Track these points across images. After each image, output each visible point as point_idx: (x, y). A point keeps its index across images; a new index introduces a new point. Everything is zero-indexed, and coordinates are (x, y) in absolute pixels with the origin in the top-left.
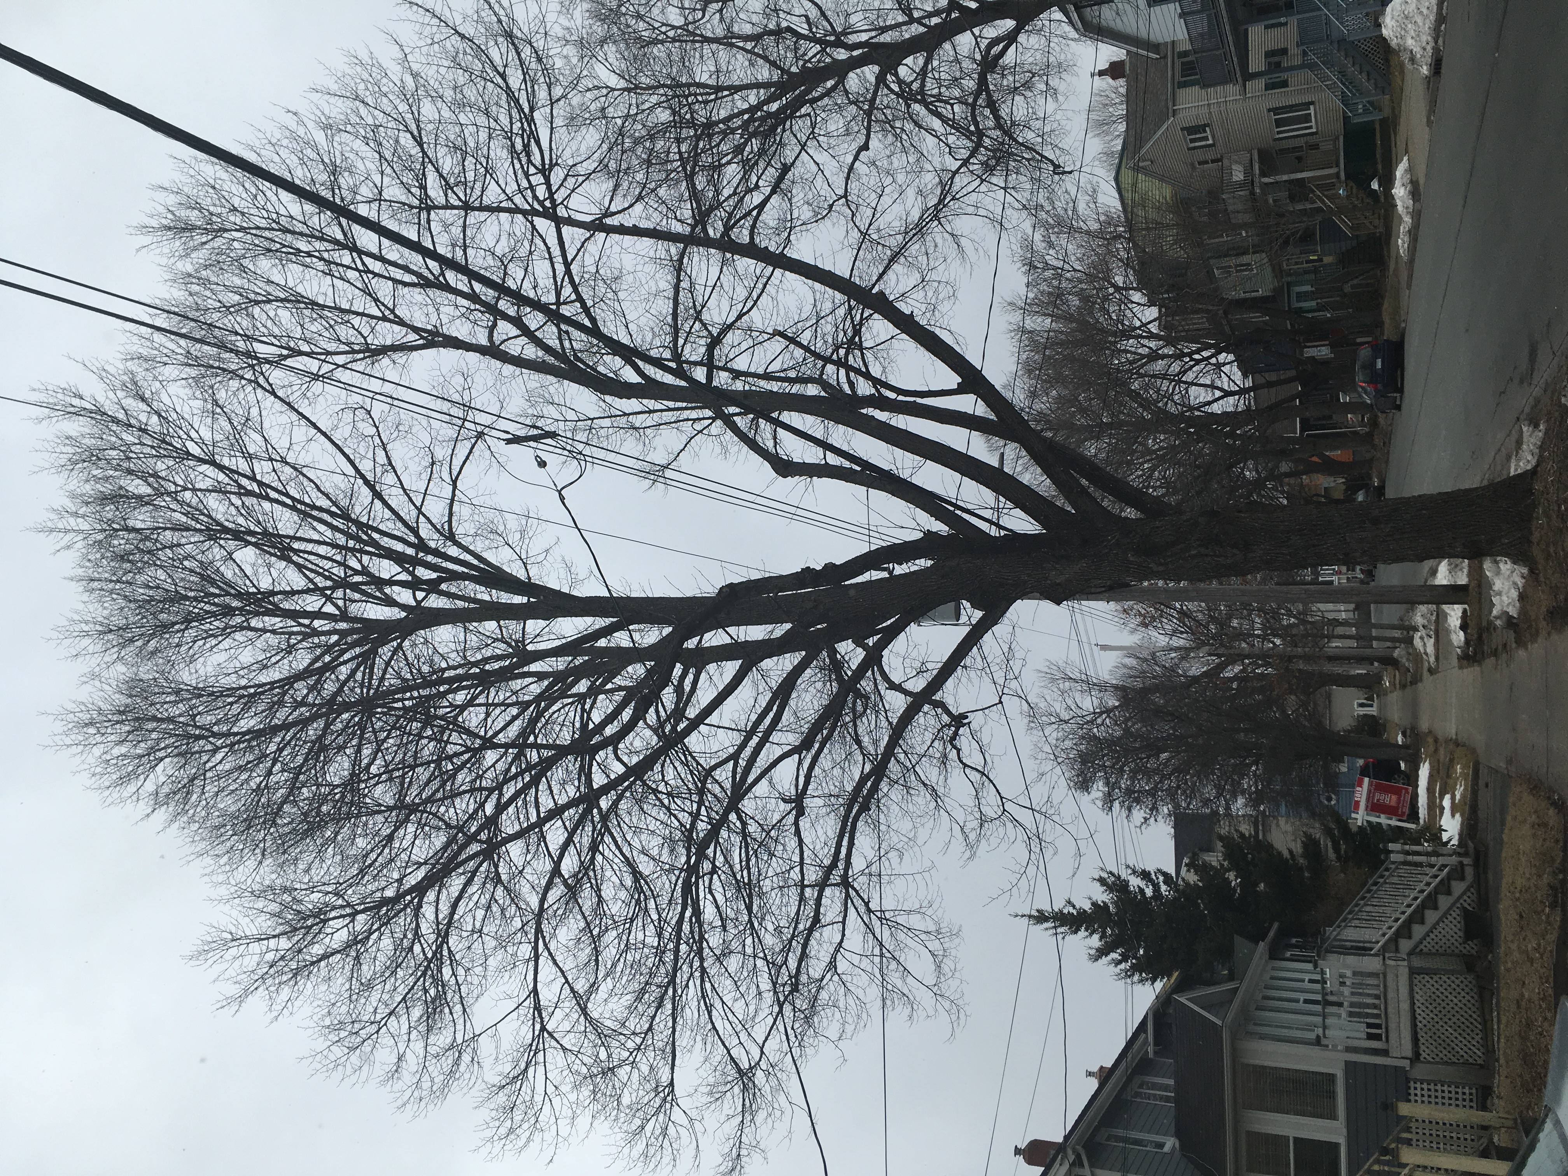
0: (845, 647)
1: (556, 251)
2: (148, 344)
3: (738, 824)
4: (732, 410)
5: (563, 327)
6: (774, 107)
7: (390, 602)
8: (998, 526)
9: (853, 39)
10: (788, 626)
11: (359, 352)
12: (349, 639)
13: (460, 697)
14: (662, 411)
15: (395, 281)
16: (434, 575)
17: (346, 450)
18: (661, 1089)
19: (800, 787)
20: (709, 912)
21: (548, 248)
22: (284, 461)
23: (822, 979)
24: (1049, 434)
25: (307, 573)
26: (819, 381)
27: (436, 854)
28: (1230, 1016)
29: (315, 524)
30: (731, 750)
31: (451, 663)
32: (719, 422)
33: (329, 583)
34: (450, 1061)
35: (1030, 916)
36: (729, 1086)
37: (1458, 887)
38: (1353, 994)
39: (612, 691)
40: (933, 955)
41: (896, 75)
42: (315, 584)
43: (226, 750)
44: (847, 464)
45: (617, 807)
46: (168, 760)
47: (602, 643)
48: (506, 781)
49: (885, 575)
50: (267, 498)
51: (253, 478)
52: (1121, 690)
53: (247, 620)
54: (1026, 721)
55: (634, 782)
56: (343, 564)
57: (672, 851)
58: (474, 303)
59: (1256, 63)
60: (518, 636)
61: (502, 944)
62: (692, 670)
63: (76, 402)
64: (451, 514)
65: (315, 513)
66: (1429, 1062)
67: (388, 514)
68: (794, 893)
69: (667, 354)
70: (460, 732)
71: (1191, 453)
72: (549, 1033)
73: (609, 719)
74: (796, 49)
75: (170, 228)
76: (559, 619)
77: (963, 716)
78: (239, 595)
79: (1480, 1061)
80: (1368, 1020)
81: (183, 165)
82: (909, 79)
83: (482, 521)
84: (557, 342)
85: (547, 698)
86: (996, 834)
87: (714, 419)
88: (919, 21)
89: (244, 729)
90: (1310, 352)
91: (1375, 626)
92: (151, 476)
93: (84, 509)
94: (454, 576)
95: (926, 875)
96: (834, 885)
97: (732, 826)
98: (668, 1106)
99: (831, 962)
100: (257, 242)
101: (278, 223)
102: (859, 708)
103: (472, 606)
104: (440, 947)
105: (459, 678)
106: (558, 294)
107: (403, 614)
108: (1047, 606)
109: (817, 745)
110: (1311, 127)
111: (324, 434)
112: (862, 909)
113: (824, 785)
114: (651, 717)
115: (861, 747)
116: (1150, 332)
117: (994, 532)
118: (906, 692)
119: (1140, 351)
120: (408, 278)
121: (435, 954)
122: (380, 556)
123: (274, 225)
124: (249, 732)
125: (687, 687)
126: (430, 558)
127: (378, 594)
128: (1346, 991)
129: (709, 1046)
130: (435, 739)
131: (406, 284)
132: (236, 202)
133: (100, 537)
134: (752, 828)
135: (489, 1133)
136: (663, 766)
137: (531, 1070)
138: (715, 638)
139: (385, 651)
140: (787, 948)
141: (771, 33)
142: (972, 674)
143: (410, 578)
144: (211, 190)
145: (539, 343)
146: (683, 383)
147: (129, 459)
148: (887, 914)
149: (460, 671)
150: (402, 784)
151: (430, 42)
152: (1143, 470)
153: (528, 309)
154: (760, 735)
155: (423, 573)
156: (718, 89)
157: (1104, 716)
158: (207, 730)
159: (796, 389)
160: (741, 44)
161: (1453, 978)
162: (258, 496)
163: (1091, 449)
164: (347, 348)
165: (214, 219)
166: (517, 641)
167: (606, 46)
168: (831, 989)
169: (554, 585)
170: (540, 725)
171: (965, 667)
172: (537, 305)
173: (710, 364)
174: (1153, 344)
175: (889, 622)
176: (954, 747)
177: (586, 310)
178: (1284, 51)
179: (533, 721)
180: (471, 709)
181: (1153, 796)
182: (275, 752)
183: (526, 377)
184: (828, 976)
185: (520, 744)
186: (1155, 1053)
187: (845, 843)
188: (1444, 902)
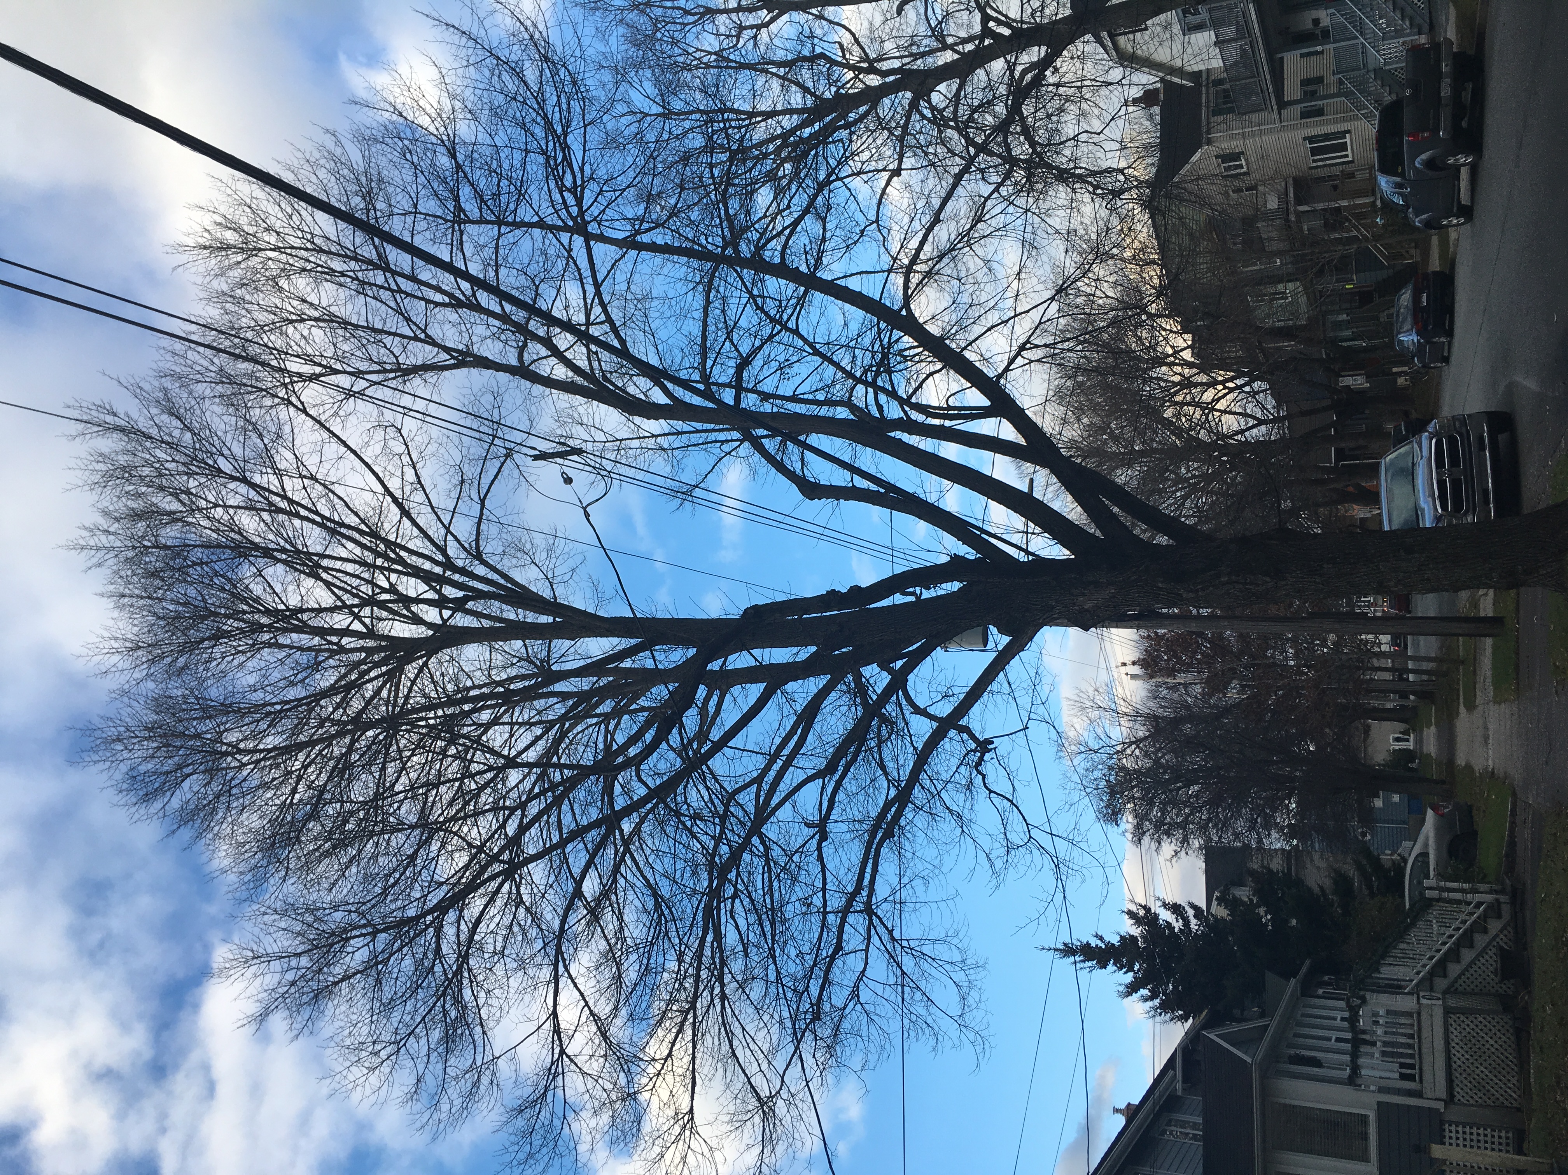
0: (871, 671)
1: (586, 273)
2: (182, 361)
3: (761, 848)
4: (761, 432)
5: (593, 348)
6: (807, 132)
7: (417, 620)
8: (1027, 552)
9: (885, 66)
10: (813, 649)
11: (391, 371)
12: (376, 658)
13: (485, 716)
14: (690, 432)
15: (428, 301)
16: (460, 594)
17: (376, 468)
18: (681, 1116)
19: (824, 812)
20: (731, 938)
21: (579, 270)
22: (313, 478)
23: (844, 1008)
24: (1079, 461)
25: (336, 590)
26: (848, 404)
27: (457, 872)
28: (1260, 1055)
29: (344, 541)
30: (755, 774)
31: (477, 682)
32: (746, 444)
33: (356, 601)
34: (469, 1084)
35: (1056, 950)
36: (749, 1115)
37: (1494, 926)
38: (1386, 1033)
39: (636, 711)
40: (957, 986)
41: (929, 102)
42: (343, 602)
43: (252, 766)
44: (873, 487)
45: (640, 830)
46: (195, 776)
47: (627, 664)
48: (530, 799)
49: (912, 599)
50: (297, 515)
51: (284, 497)
52: (1152, 719)
53: (275, 637)
54: (1055, 749)
55: (656, 806)
56: (371, 582)
57: (694, 873)
58: (504, 323)
59: (1292, 91)
60: (544, 654)
61: (522, 965)
62: (717, 692)
63: (109, 419)
64: (478, 534)
65: (343, 530)
66: (1465, 1105)
67: (416, 532)
68: (816, 920)
69: (696, 376)
70: (483, 752)
71: (1226, 482)
72: (568, 1057)
73: (632, 740)
74: (829, 76)
75: (205, 248)
76: (587, 639)
77: (989, 742)
78: (267, 612)
79: (1515, 1104)
80: (1402, 1060)
81: (220, 184)
82: (942, 106)
83: (509, 539)
84: (587, 363)
85: (573, 717)
86: (1022, 862)
87: (742, 441)
88: (951, 47)
89: (270, 746)
90: (1347, 381)
91: (1411, 658)
92: (183, 492)
93: (116, 525)
94: (479, 595)
95: (950, 902)
96: (858, 912)
97: (754, 849)
98: (688, 1133)
99: (853, 991)
100: (291, 261)
101: (313, 243)
102: (884, 732)
103: (497, 625)
104: (460, 968)
105: (483, 697)
106: (588, 316)
107: (430, 633)
108: (1074, 632)
109: (841, 769)
110: (1347, 156)
111: (354, 452)
112: (886, 937)
113: (848, 810)
114: (674, 738)
115: (886, 774)
116: (1183, 359)
117: (1022, 557)
118: (932, 717)
119: (1172, 379)
120: (439, 298)
121: (455, 974)
122: (407, 574)
123: (309, 245)
124: (275, 748)
125: (711, 709)
126: (456, 577)
127: (405, 612)
128: (1379, 1032)
129: (729, 1074)
130: (460, 757)
131: (437, 304)
132: (271, 221)
133: (131, 554)
134: (776, 852)
135: (507, 1158)
136: (685, 787)
137: (550, 1094)
138: (740, 660)
139: (411, 670)
140: (809, 976)
141: (805, 59)
142: (998, 698)
143: (437, 597)
144: (248, 210)
145: (569, 364)
146: (711, 405)
147: (161, 475)
148: (911, 942)
149: (485, 690)
150: (425, 803)
151: (465, 63)
152: (1175, 498)
153: (558, 330)
154: (784, 758)
155: (450, 592)
156: (751, 115)
157: (1134, 746)
158: (234, 747)
159: (824, 411)
160: (774, 70)
161: (1489, 1019)
162: (289, 513)
163: (1122, 477)
164: (379, 368)
165: (250, 238)
166: (542, 661)
167: (641, 72)
168: (854, 1018)
169: (579, 604)
170: (563, 745)
171: (992, 692)
172: (568, 326)
173: (738, 387)
174: (1187, 371)
175: (915, 646)
176: (979, 772)
177: (615, 330)
178: (1320, 80)
179: (557, 742)
180: (497, 727)
181: (1184, 829)
182: (300, 770)
183: (555, 397)
184: (851, 1005)
185: (544, 763)
186: (1184, 1090)
187: (869, 869)
188: (1481, 940)
